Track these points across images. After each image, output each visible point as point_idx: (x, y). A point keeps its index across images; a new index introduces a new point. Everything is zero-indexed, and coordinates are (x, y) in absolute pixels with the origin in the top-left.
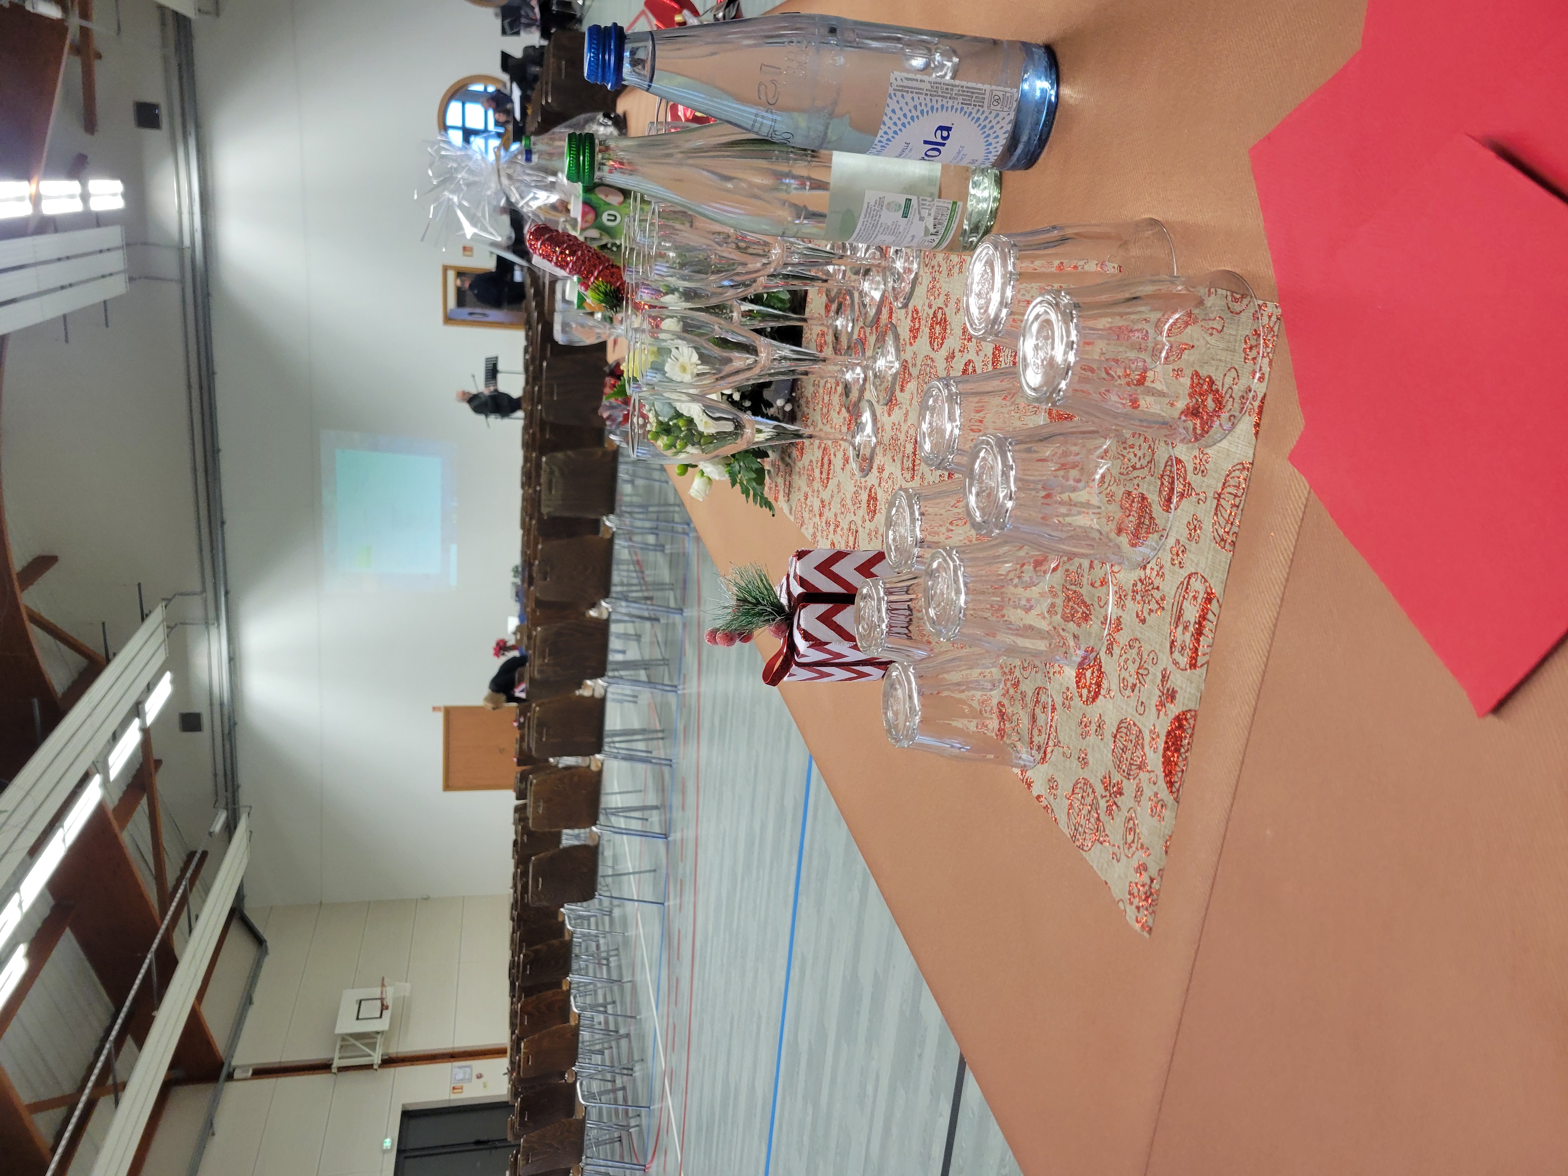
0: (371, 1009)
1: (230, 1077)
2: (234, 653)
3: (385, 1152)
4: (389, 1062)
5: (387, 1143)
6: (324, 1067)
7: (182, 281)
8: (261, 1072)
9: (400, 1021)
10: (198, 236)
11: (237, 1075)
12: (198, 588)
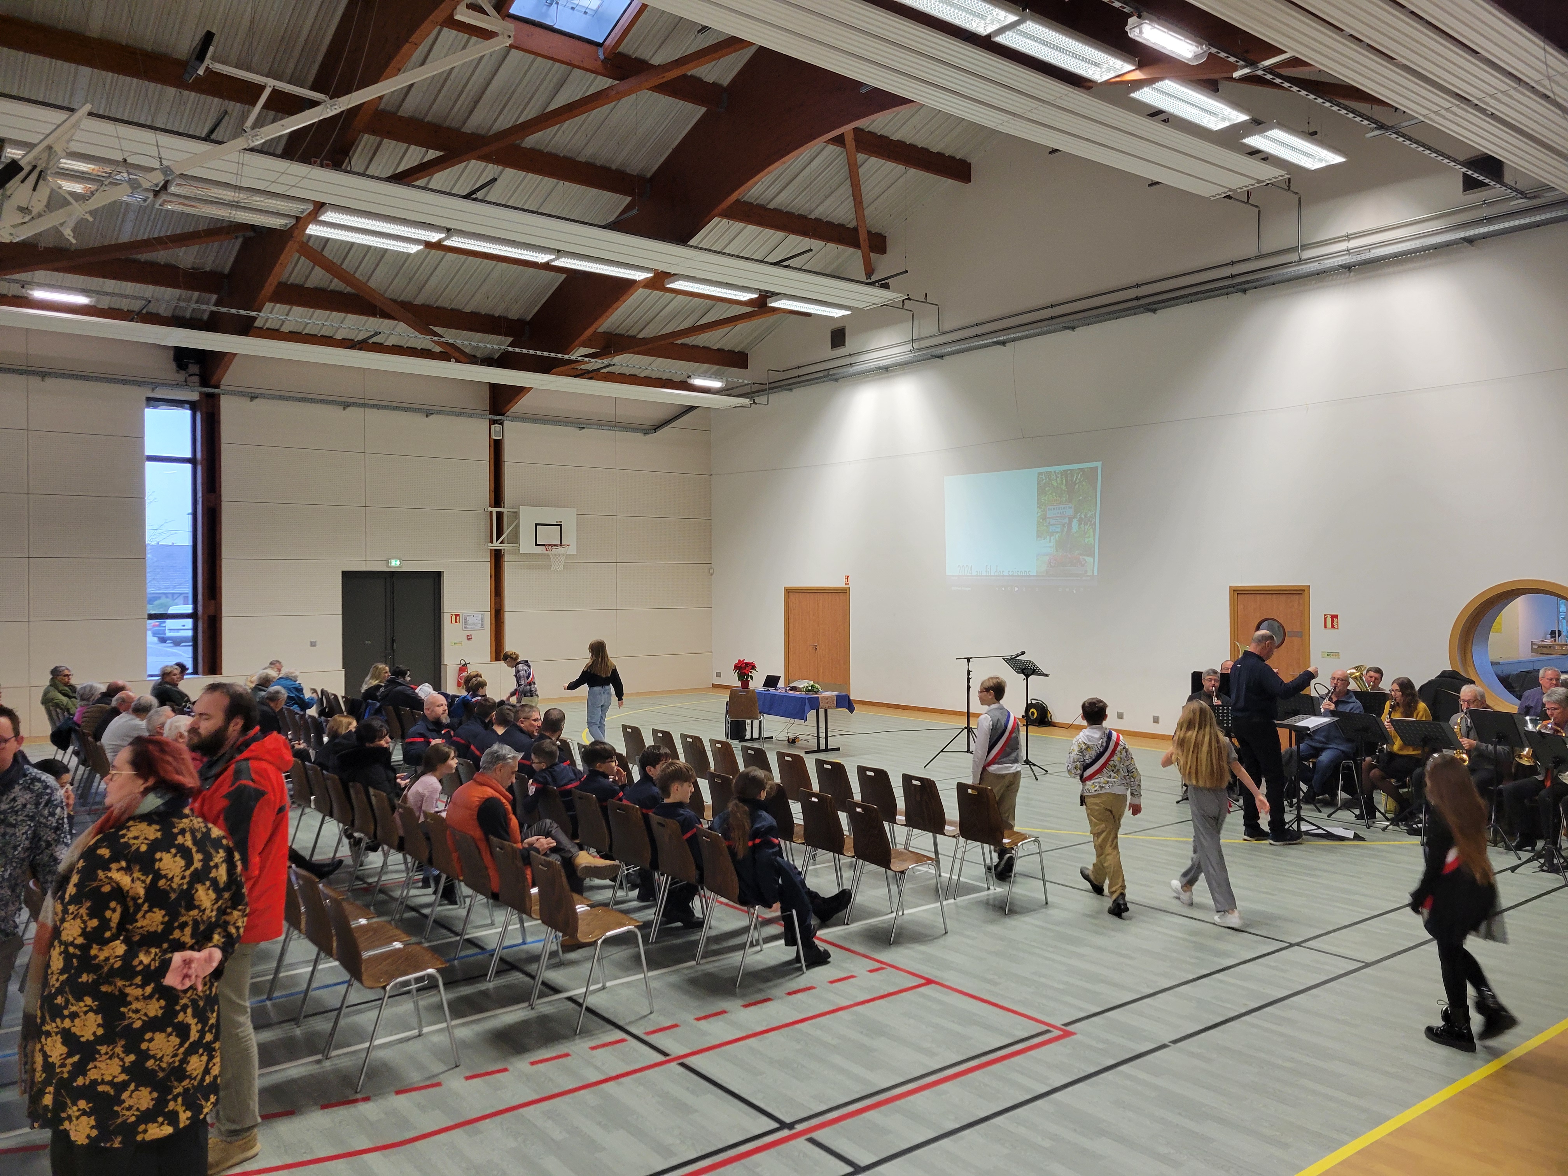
0: (548, 535)
1: (494, 422)
2: (893, 371)
3: (387, 561)
4: (497, 557)
5: (395, 564)
6: (497, 498)
7: (1259, 257)
8: (497, 447)
9: (532, 561)
10: (1314, 267)
11: (496, 427)
12: (947, 327)
